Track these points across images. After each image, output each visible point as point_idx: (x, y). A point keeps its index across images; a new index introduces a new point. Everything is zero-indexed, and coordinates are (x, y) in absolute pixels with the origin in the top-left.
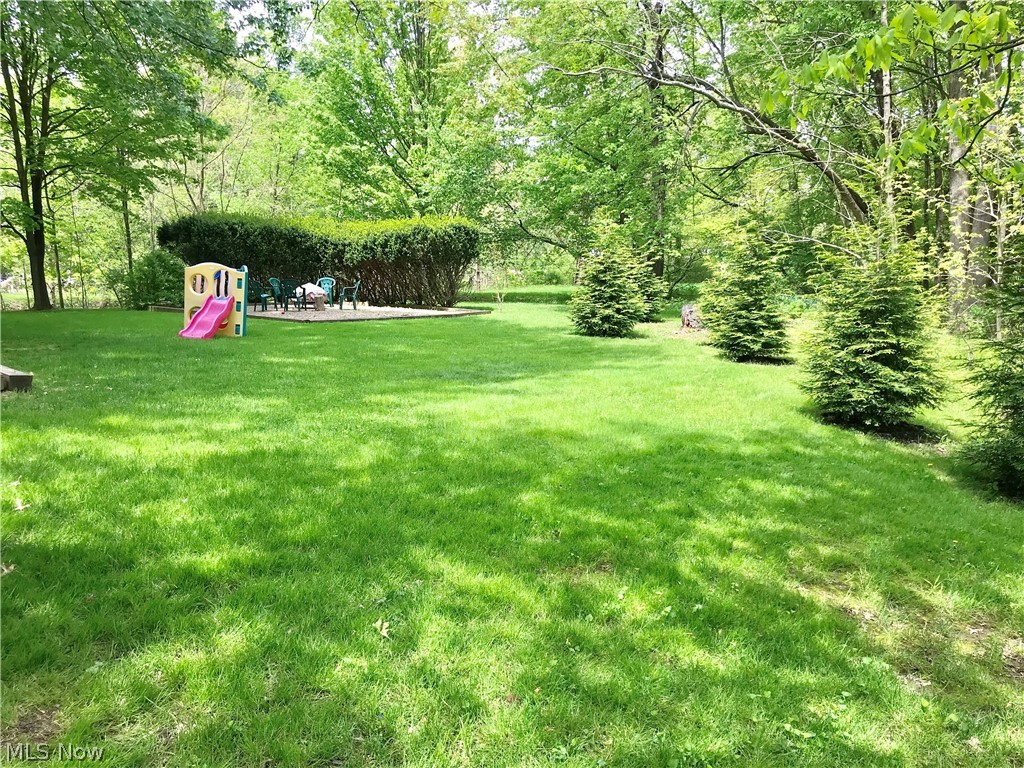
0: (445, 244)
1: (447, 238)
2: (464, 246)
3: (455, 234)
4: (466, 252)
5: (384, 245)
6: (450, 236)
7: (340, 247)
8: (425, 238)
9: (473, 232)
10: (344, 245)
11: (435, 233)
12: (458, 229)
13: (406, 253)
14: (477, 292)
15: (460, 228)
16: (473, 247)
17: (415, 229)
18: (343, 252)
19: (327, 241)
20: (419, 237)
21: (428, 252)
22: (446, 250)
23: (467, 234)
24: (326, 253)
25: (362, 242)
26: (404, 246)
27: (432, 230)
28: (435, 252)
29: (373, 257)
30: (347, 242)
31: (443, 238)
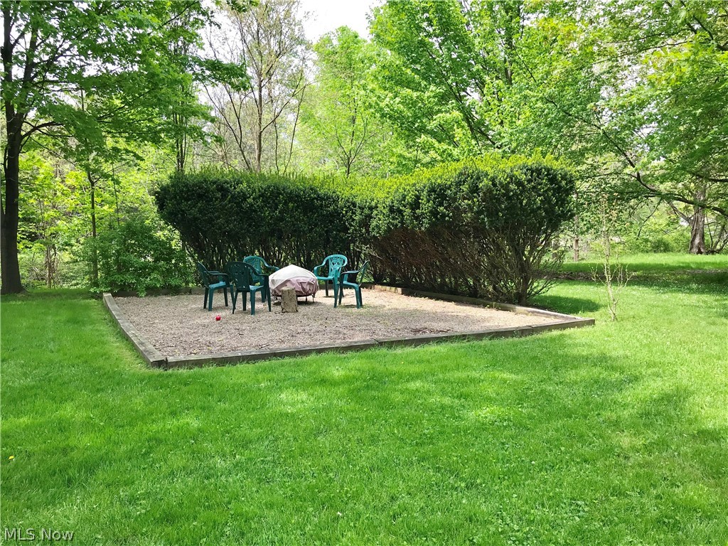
0: (509, 198)
1: (513, 186)
2: (547, 200)
3: (529, 181)
4: (550, 212)
5: (415, 205)
6: (519, 183)
7: (367, 211)
8: (474, 189)
9: (564, 178)
10: (371, 208)
11: (493, 180)
12: (536, 172)
13: (444, 216)
14: (575, 262)
15: (538, 171)
16: (563, 202)
17: (461, 174)
18: (369, 217)
19: (354, 204)
20: (465, 188)
21: (480, 212)
22: (510, 208)
23: (553, 179)
24: (353, 220)
25: (388, 202)
26: (441, 204)
27: (487, 175)
28: (492, 213)
29: (402, 222)
30: (373, 204)
31: (506, 187)
